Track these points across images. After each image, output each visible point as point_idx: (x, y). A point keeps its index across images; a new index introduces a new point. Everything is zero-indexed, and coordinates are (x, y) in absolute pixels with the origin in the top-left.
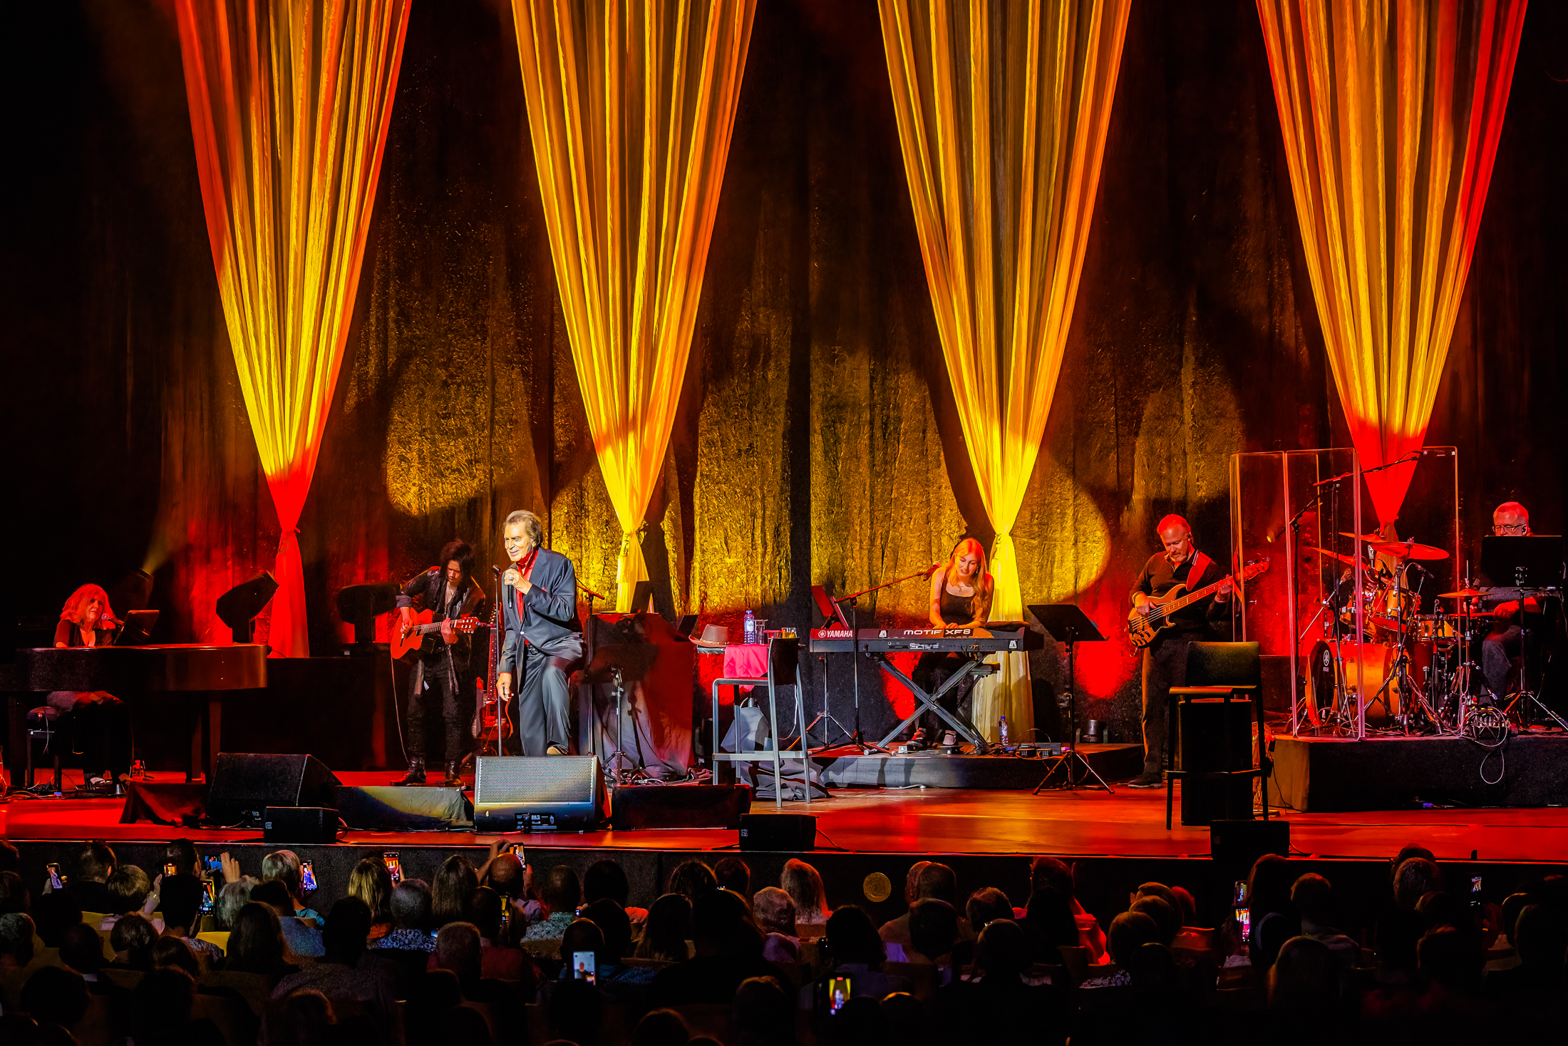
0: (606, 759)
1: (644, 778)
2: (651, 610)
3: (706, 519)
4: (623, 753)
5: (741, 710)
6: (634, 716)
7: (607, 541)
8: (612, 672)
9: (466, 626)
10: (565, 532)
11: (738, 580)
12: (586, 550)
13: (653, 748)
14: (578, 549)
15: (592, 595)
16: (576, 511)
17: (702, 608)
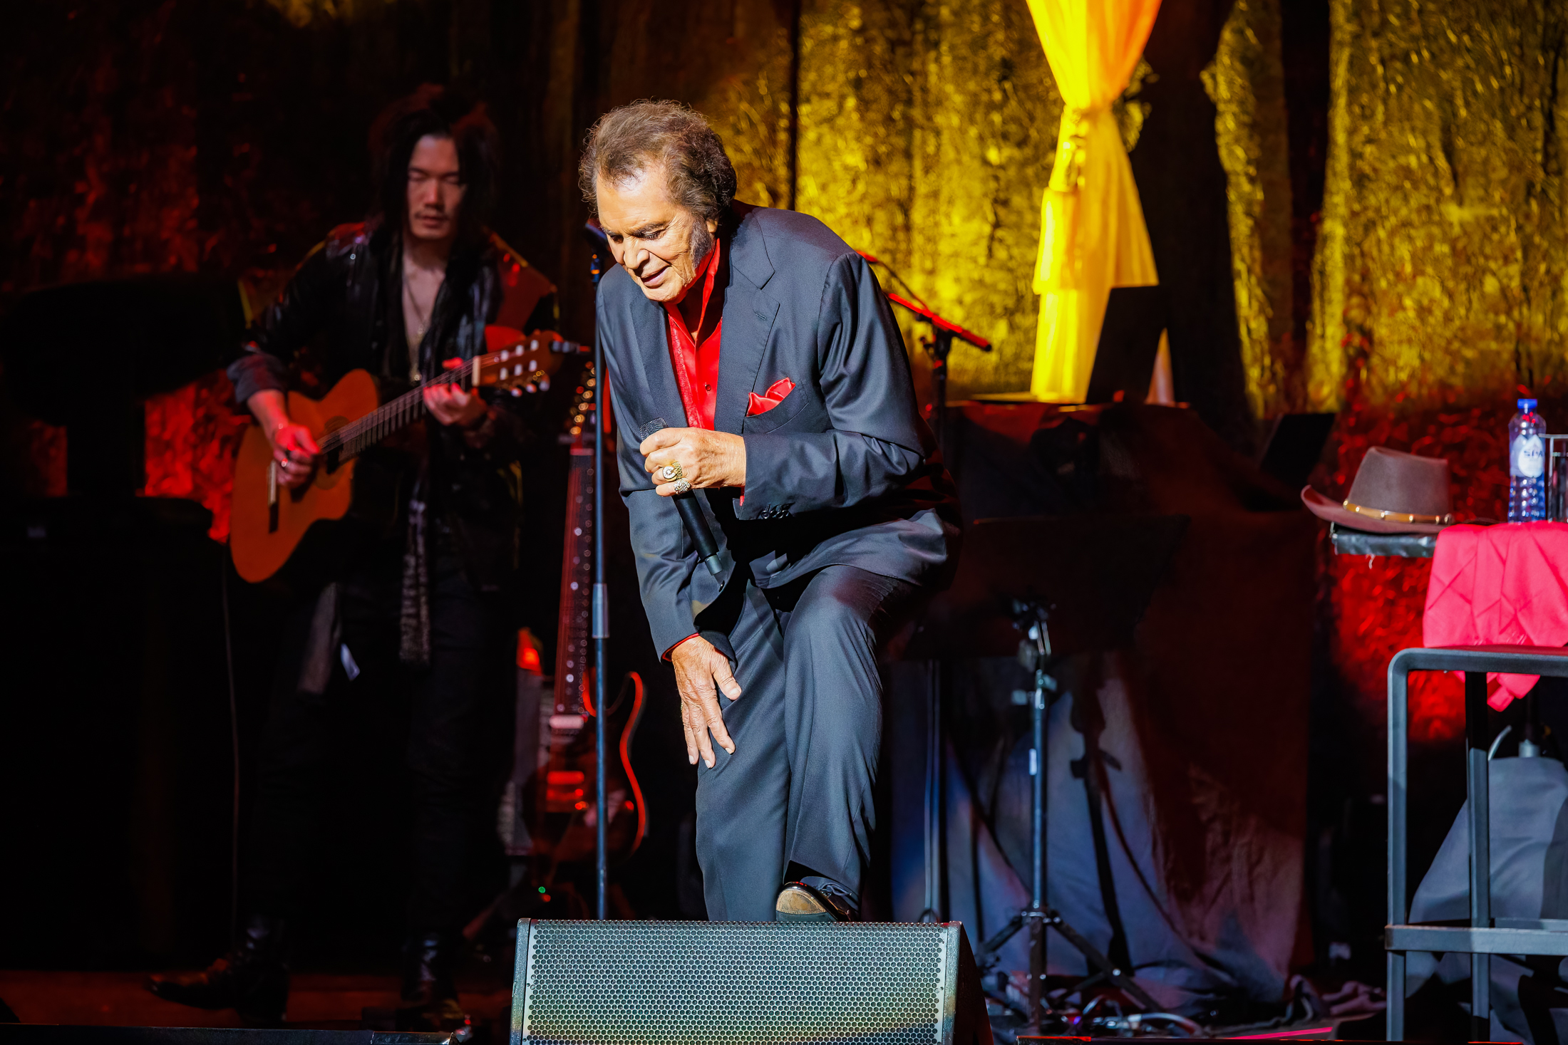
0: (988, 938)
1: (1129, 1010)
2: (1161, 391)
3: (1374, 59)
4: (1053, 915)
5: (1494, 765)
6: (1094, 782)
7: (1005, 136)
8: (1016, 617)
9: (518, 370)
10: (851, 102)
11: (1491, 285)
12: (927, 170)
13: (1162, 898)
14: (897, 165)
15: (945, 335)
16: (892, 24)
17: (1353, 387)
